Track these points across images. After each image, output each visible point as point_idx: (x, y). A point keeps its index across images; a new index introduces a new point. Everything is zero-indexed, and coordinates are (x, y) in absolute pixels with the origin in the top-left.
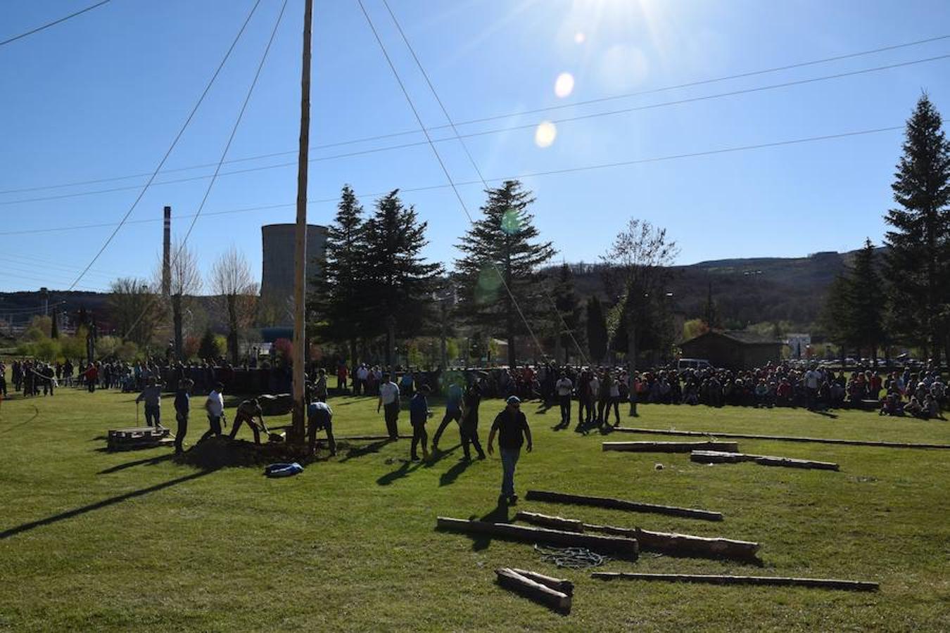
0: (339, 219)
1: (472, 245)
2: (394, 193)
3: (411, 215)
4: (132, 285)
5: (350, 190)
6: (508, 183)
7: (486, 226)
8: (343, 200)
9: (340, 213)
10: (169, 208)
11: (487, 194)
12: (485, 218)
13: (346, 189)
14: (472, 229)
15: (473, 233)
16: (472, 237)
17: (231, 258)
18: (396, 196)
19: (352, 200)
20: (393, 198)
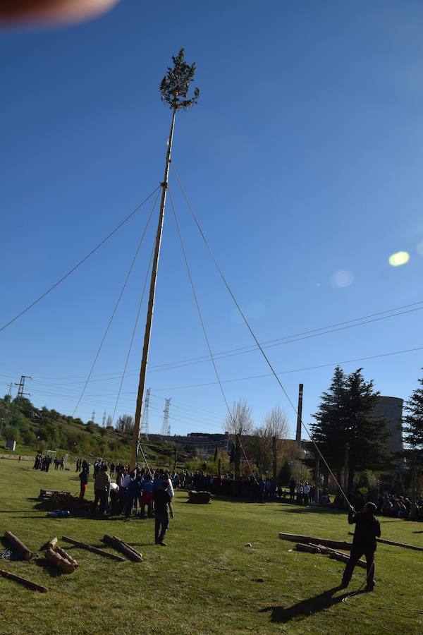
0: (331, 389)
1: (413, 407)
2: (358, 371)
3: (370, 386)
4: (264, 432)
5: (340, 369)
8: (335, 376)
9: (333, 385)
13: (338, 369)
14: (412, 394)
15: (414, 399)
16: (413, 401)
17: (276, 413)
18: (360, 372)
19: (341, 376)
20: (358, 374)
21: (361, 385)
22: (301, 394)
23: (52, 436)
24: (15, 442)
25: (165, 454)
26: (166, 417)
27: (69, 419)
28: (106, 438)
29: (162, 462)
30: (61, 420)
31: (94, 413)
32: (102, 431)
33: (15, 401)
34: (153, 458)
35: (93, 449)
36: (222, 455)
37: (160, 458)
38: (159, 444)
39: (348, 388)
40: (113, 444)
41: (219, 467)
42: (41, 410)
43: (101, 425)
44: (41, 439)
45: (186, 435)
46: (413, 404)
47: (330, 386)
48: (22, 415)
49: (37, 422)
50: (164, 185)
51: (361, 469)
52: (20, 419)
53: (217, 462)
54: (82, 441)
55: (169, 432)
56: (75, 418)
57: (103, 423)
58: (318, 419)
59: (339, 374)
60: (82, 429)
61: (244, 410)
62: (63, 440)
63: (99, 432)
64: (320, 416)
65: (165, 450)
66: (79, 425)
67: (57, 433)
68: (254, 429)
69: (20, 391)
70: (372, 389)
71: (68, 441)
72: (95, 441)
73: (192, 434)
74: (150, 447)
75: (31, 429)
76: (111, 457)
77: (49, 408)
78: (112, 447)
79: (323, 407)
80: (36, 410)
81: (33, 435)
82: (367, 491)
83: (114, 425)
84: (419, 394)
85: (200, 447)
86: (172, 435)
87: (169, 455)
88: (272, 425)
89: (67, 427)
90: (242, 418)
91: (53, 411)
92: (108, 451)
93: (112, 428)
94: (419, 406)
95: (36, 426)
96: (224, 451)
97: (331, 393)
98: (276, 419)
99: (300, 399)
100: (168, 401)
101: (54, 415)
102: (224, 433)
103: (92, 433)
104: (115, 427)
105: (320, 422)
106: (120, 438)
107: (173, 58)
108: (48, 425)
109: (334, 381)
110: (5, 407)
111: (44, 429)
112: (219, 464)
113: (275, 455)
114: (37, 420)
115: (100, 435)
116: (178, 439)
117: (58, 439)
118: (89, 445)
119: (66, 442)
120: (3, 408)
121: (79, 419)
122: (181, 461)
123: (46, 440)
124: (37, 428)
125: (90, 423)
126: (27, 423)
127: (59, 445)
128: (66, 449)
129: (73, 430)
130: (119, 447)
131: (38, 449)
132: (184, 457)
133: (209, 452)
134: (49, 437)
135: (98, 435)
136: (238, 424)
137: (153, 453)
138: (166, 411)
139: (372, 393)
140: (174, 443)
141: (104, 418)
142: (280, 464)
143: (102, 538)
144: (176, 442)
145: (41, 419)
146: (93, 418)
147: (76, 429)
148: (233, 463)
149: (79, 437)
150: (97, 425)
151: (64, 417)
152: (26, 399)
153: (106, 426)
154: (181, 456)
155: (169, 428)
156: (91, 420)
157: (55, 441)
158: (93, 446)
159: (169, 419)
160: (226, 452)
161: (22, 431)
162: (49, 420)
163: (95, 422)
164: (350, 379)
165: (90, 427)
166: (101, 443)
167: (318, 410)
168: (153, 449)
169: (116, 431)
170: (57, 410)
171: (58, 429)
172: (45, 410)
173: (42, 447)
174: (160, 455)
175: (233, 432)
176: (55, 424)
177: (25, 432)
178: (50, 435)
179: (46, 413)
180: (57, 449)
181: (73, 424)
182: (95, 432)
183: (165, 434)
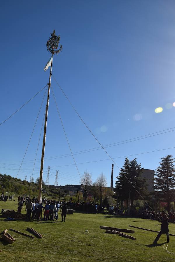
0: (124, 167)
2: (135, 159)
3: (140, 165)
4: (97, 184)
5: (127, 158)
6: (168, 156)
7: (161, 168)
8: (125, 161)
9: (124, 165)
10: (113, 165)
11: (161, 159)
12: (161, 166)
13: (126, 158)
14: (157, 169)
16: (157, 172)
18: (136, 160)
19: (128, 161)
20: (135, 160)
21: (136, 165)
22: (113, 169)
25: (56, 194)
26: (57, 178)
27: (16, 179)
28: (31, 187)
29: (55, 197)
30: (12, 179)
31: (26, 176)
32: (29, 184)
34: (51, 195)
35: (25, 192)
36: (80, 194)
37: (54, 195)
38: (54, 190)
39: (131, 166)
40: (34, 189)
41: (78, 199)
42: (3, 175)
43: (29, 182)
44: (3, 188)
46: (157, 173)
47: (123, 166)
49: (2, 180)
50: (49, 84)
51: (136, 199)
53: (78, 197)
55: (58, 185)
56: (18, 179)
57: (30, 181)
58: (119, 179)
59: (127, 161)
60: (21, 183)
61: (88, 175)
64: (120, 178)
65: (56, 192)
66: (19, 182)
67: (11, 185)
68: (93, 183)
70: (140, 166)
71: (15, 188)
72: (26, 188)
73: (68, 185)
74: (50, 191)
76: (33, 195)
77: (7, 175)
78: (34, 191)
79: (121, 174)
80: (1, 175)
81: (0, 186)
82: (139, 208)
83: (35, 181)
84: (159, 169)
85: (71, 191)
87: (58, 194)
88: (100, 182)
89: (14, 182)
90: (87, 178)
91: (9, 176)
92: (32, 193)
93: (33, 183)
94: (159, 173)
96: (80, 192)
97: (124, 168)
98: (102, 179)
99: (112, 171)
100: (57, 172)
101: (9, 177)
102: (80, 185)
103: (25, 185)
104: (35, 183)
105: (119, 180)
106: (37, 187)
107: (51, 34)
108: (7, 181)
109: (125, 163)
111: (4, 183)
112: (78, 198)
113: (101, 194)
115: (29, 186)
116: (61, 187)
117: (11, 188)
118: (24, 190)
119: (14, 189)
121: (20, 179)
122: (62, 197)
123: (5, 188)
124: (2, 183)
125: (24, 181)
127: (11, 190)
128: (14, 192)
129: (17, 184)
130: (36, 191)
131: (2, 192)
132: (64, 195)
133: (75, 193)
134: (7, 187)
135: (28, 186)
136: (86, 181)
137: (51, 193)
138: (56, 176)
139: (140, 168)
140: (60, 189)
141: (30, 179)
142: (103, 198)
143: (26, 229)
144: (61, 188)
146: (26, 179)
147: (18, 183)
148: (84, 197)
149: (20, 187)
150: (27, 181)
151: (13, 178)
153: (31, 182)
155: (58, 183)
157: (10, 188)
158: (26, 190)
160: (81, 193)
162: (7, 179)
163: (27, 180)
164: (132, 163)
165: (25, 182)
166: (29, 189)
167: (119, 175)
168: (51, 191)
169: (36, 184)
171: (11, 183)
172: (5, 175)
173: (4, 191)
174: (54, 194)
175: (84, 184)
176: (10, 181)
178: (7, 186)
179: (5, 177)
180: (10, 192)
181: (17, 181)
182: (26, 184)
183: (56, 185)
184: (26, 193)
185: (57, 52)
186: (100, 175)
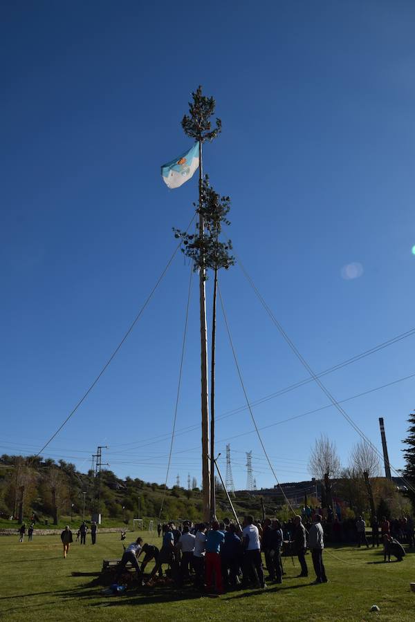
4: (352, 471)
10: (382, 419)
17: (362, 446)
22: (382, 429)
23: (138, 504)
24: (100, 515)
25: (255, 509)
26: (250, 471)
27: (154, 487)
28: (192, 500)
30: (146, 488)
31: (178, 477)
32: (188, 493)
33: (99, 474)
34: (242, 514)
35: (180, 513)
36: (312, 502)
38: (247, 500)
42: (125, 480)
43: (186, 488)
44: (126, 509)
45: (273, 487)
48: (107, 488)
49: (123, 493)
50: (201, 211)
52: (105, 492)
54: (168, 505)
55: (255, 486)
56: (159, 484)
57: (189, 486)
60: (167, 495)
61: (327, 447)
62: (148, 507)
63: (184, 495)
65: (253, 505)
66: (161, 490)
67: (143, 501)
68: (340, 470)
69: (99, 463)
71: (154, 508)
72: (182, 505)
73: (278, 485)
74: (238, 504)
75: (117, 501)
76: (199, 518)
77: (133, 478)
78: (199, 508)
80: (120, 481)
81: (119, 506)
83: (200, 486)
85: (289, 497)
86: (259, 489)
87: (258, 509)
88: (361, 460)
89: (152, 494)
90: (327, 456)
91: (137, 480)
93: (197, 489)
95: (122, 497)
96: (313, 498)
98: (363, 454)
99: (383, 434)
100: (249, 455)
101: (138, 483)
102: (311, 480)
103: (178, 497)
104: (201, 489)
108: (133, 493)
110: (90, 482)
111: (128, 499)
113: (370, 493)
114: (122, 491)
115: (186, 498)
116: (265, 492)
117: (144, 508)
118: (175, 509)
119: (153, 510)
120: (88, 483)
121: (164, 485)
122: (271, 514)
123: (132, 509)
124: (122, 499)
125: (174, 487)
126: (112, 495)
127: (146, 513)
128: (154, 517)
129: (157, 496)
131: (125, 520)
132: (274, 509)
133: (299, 501)
134: (135, 506)
135: (184, 498)
136: (324, 462)
137: (241, 510)
138: (249, 465)
140: (262, 496)
141: (189, 481)
142: (376, 504)
144: (262, 494)
145: (126, 489)
146: (178, 482)
147: (160, 495)
149: (165, 502)
150: (182, 489)
151: (148, 485)
152: (109, 472)
153: (191, 488)
154: (271, 508)
155: (255, 482)
156: (176, 484)
157: (141, 509)
158: (180, 510)
159: (253, 473)
160: (315, 499)
161: (106, 503)
162: (134, 489)
163: (181, 486)
165: (176, 491)
166: (187, 505)
167: (408, 435)
168: (242, 505)
169: (202, 492)
170: (141, 479)
171: (143, 497)
172: (128, 479)
173: (128, 517)
174: (250, 511)
175: (319, 477)
176: (141, 493)
177: (111, 504)
178: (135, 504)
179: (130, 483)
180: (144, 518)
181: (158, 490)
182: (180, 495)
183: (251, 489)
184: (181, 515)
185: (210, 135)
186: (356, 445)
